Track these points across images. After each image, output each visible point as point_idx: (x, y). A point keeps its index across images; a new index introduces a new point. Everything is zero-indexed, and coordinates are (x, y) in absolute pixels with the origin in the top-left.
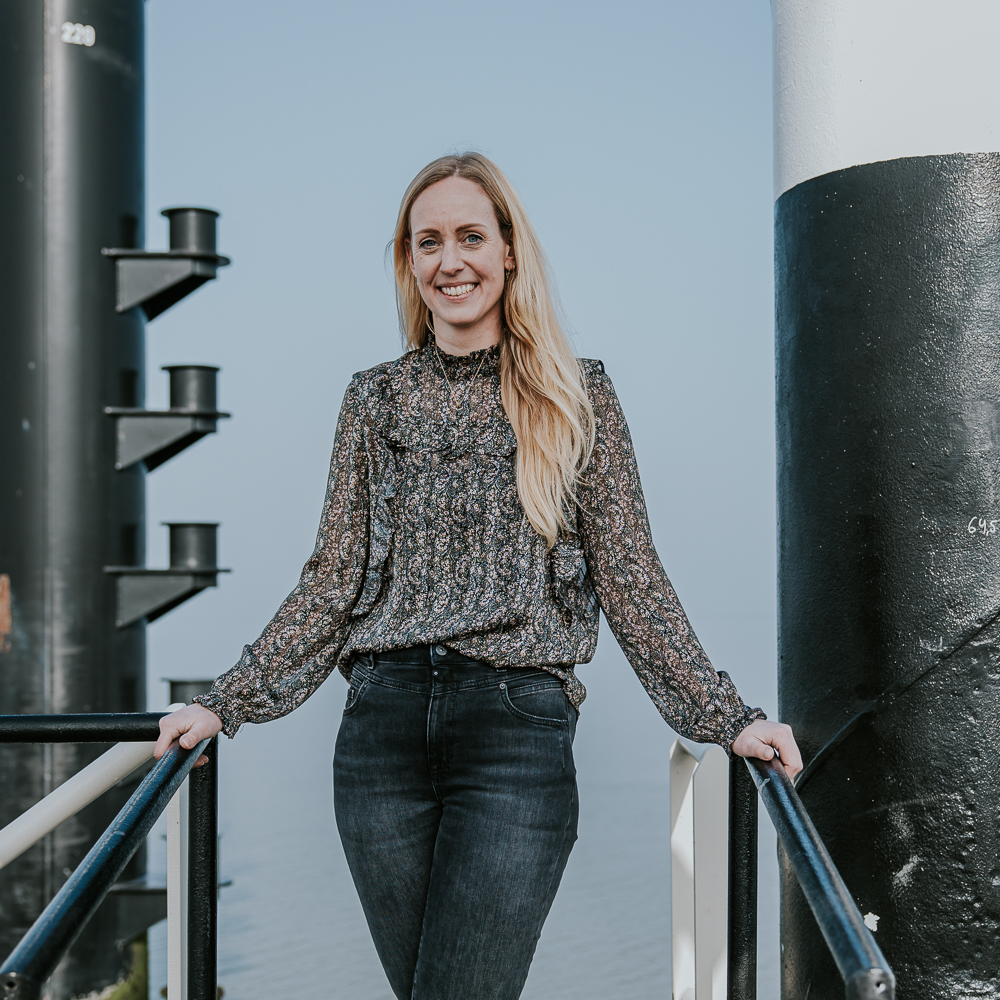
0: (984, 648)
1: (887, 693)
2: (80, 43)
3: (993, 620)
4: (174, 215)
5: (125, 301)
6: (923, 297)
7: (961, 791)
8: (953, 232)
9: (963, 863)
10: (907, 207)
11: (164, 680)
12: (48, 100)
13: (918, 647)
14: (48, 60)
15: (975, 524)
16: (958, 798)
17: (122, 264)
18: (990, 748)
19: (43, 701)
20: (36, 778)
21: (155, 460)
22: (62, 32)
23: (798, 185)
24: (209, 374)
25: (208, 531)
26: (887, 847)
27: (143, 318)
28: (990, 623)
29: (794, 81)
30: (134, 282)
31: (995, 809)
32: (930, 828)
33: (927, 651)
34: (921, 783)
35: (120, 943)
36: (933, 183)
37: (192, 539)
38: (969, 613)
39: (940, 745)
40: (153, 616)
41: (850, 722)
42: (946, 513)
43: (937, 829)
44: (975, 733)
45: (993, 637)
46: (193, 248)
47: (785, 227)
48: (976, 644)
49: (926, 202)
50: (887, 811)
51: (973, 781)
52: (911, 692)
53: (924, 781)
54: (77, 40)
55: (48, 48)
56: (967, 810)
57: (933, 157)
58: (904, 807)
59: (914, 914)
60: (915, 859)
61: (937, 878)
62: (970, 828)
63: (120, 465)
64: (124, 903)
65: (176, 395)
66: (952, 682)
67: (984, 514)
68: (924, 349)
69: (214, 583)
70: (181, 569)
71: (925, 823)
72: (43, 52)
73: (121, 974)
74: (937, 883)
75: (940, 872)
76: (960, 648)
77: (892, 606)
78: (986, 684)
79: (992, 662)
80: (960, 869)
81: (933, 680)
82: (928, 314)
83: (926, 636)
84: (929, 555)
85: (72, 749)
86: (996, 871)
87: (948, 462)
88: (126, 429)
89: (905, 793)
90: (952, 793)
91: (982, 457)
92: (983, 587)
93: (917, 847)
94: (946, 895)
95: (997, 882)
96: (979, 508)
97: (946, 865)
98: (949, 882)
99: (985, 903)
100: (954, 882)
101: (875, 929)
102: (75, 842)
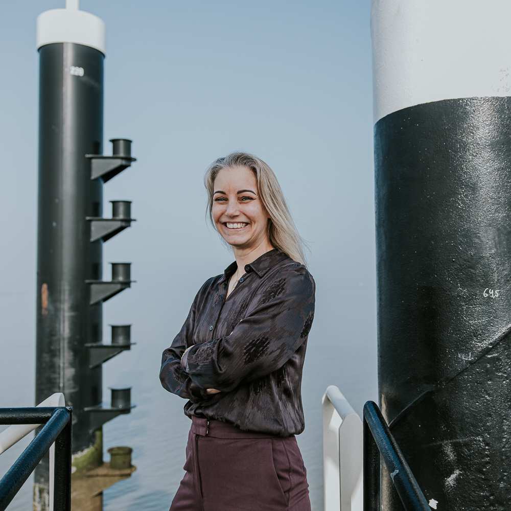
0: (493, 359)
1: (441, 382)
2: (78, 75)
3: (498, 344)
4: (115, 142)
5: (95, 175)
6: (458, 172)
7: (482, 436)
8: (473, 138)
9: (484, 474)
10: (448, 125)
12: (64, 97)
13: (457, 357)
15: (487, 292)
16: (481, 439)
17: (94, 161)
18: (498, 413)
19: (60, 334)
20: (57, 365)
21: (107, 237)
22: (71, 70)
23: (388, 115)
24: (128, 204)
25: (127, 266)
26: (442, 464)
27: (102, 182)
28: (496, 345)
29: (385, 62)
30: (98, 168)
31: (500, 445)
32: (466, 455)
33: (462, 360)
34: (460, 431)
35: (91, 431)
36: (462, 112)
37: (121, 269)
38: (484, 340)
39: (470, 411)
40: (106, 299)
41: (420, 396)
42: (472, 286)
43: (470, 456)
44: (489, 404)
45: (498, 352)
46: (122, 154)
48: (489, 356)
49: (459, 122)
50: (441, 445)
51: (488, 430)
52: (454, 382)
53: (462, 429)
54: (76, 74)
55: (65, 76)
56: (485, 446)
57: (462, 99)
58: (451, 443)
59: (457, 502)
60: (457, 472)
61: (470, 483)
62: (487, 456)
63: (92, 240)
64: (92, 416)
65: (115, 212)
66: (476, 377)
67: (492, 287)
68: (459, 199)
69: (129, 287)
70: (116, 281)
71: (463, 452)
73: (91, 444)
74: (470, 485)
75: (471, 479)
76: (480, 358)
77: (443, 335)
78: (494, 378)
79: (498, 366)
80: (482, 478)
81: (466, 376)
82: (460, 181)
83: (462, 351)
84: (463, 309)
85: (72, 353)
86: (501, 479)
87: (472, 259)
88: (95, 225)
89: (451, 435)
90: (477, 436)
91: (490, 257)
92: (492, 326)
93: (458, 465)
94: (475, 492)
95: (502, 485)
96: (489, 284)
97: (474, 475)
98: (476, 485)
99: (496, 496)
100: (479, 485)
101: (436, 508)
102: (73, 391)
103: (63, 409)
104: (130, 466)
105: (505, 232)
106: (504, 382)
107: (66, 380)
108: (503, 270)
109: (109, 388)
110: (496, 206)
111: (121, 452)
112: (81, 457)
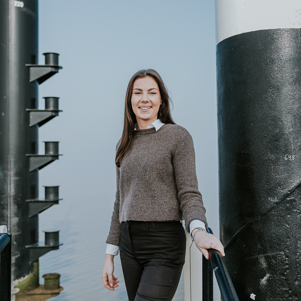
0: (291, 200)
1: (257, 216)
2: (19, 7)
3: (294, 191)
4: (46, 55)
5: (32, 79)
6: (268, 78)
7: (284, 251)
8: (278, 56)
9: (285, 276)
10: (262, 47)
11: (43, 186)
12: (10, 22)
13: (268, 200)
14: (10, 11)
15: (287, 157)
16: (283, 253)
17: (31, 68)
18: (294, 236)
19: (8, 193)
20: (5, 215)
21: (41, 124)
22: (14, 3)
23: (224, 40)
24: (56, 99)
25: (56, 144)
27: (38, 84)
28: (293, 191)
29: (222, 5)
30: (35, 74)
31: (296, 257)
32: (273, 264)
33: (271, 202)
34: (270, 248)
35: (30, 262)
36: (271, 38)
37: (51, 146)
38: (285, 188)
39: (276, 235)
40: (41, 168)
42: (277, 153)
43: (276, 264)
44: (288, 230)
45: (294, 196)
46: (52, 64)
47: (220, 54)
48: (288, 199)
49: (268, 45)
50: (258, 257)
51: (288, 247)
52: (266, 215)
53: (271, 247)
54: (18, 6)
55: (10, 8)
56: (286, 258)
57: (271, 30)
58: (264, 256)
59: (268, 295)
60: (268, 275)
61: (276, 282)
62: (287, 264)
63: (30, 125)
64: (31, 251)
65: (47, 105)
66: (280, 212)
67: (290, 153)
68: (269, 96)
69: (58, 159)
70: (48, 155)
71: (271, 262)
72: (8, 9)
73: (30, 271)
74: (276, 284)
75: (277, 280)
76: (282, 200)
77: (259, 185)
78: (292, 213)
79: (294, 205)
80: (284, 279)
81: (273, 212)
82: (270, 84)
83: (270, 196)
84: (271, 168)
85: (16, 207)
86: (296, 280)
87: (277, 135)
88: (32, 115)
89: (264, 251)
90: (281, 252)
91: (289, 134)
92: (290, 179)
93: (269, 271)
94: (279, 288)
95: (296, 283)
96: (288, 151)
97: (279, 277)
98: (280, 283)
99: (293, 291)
100: (282, 283)
101: (254, 299)
102: (17, 233)
103: (6, 235)
104: (59, 287)
105: (299, 117)
106: (298, 216)
107: (12, 226)
108: (297, 142)
109: (43, 231)
110: (293, 100)
111: (52, 277)
112: (24, 281)
